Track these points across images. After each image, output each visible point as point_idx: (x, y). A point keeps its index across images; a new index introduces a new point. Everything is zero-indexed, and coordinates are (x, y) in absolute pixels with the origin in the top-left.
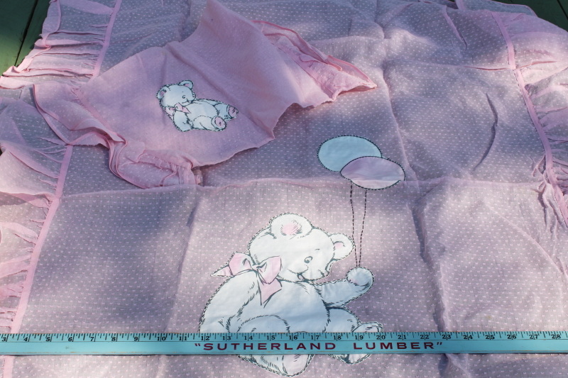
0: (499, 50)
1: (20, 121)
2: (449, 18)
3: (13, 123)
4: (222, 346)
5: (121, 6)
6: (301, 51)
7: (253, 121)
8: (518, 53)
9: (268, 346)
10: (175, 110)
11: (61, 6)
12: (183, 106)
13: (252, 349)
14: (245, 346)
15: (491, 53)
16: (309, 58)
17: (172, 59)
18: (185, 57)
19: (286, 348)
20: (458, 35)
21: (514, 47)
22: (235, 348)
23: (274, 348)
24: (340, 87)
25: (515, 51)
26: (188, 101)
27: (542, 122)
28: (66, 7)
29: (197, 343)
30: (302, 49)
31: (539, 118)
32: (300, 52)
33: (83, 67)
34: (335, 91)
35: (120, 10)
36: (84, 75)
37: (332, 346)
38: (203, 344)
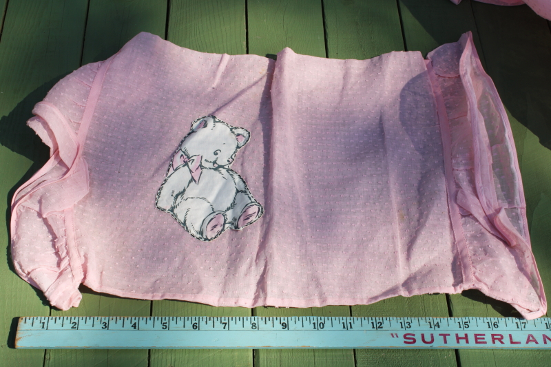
10: (186, 164)
12: (201, 166)
13: (467, 342)
23: (496, 341)
26: (215, 162)
29: (394, 332)
38: (401, 333)
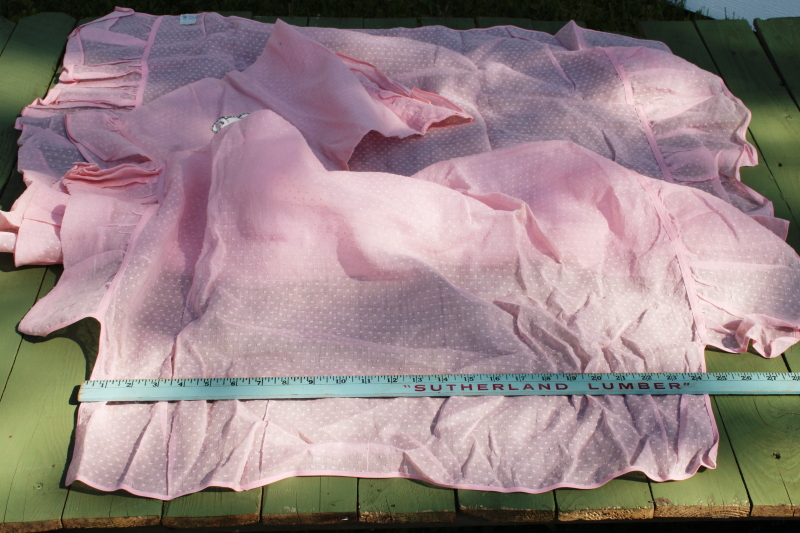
0: (613, 87)
1: (48, 151)
2: (555, 59)
3: (40, 152)
4: (436, 387)
5: (156, 39)
6: (381, 87)
7: (325, 155)
8: (636, 91)
9: (490, 387)
11: (83, 42)
13: (471, 390)
14: (463, 388)
15: (604, 92)
16: (390, 93)
17: (231, 90)
18: (246, 88)
19: (510, 388)
20: (564, 76)
21: (632, 85)
22: (452, 389)
24: (429, 119)
25: (633, 89)
27: (667, 161)
28: (89, 42)
30: (382, 85)
31: (665, 158)
32: (379, 89)
33: (123, 97)
34: (424, 124)
35: (155, 44)
36: (124, 107)
37: (563, 387)
